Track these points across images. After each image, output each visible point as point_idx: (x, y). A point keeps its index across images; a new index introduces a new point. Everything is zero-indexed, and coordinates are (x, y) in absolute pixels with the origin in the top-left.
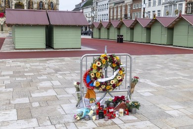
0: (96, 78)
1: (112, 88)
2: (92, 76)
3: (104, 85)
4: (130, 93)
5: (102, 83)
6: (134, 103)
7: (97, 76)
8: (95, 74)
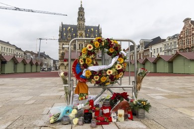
0: (86, 66)
1: (110, 80)
2: (81, 63)
3: (98, 75)
4: (136, 90)
5: (94, 73)
6: (140, 101)
7: (87, 62)
8: (84, 60)
